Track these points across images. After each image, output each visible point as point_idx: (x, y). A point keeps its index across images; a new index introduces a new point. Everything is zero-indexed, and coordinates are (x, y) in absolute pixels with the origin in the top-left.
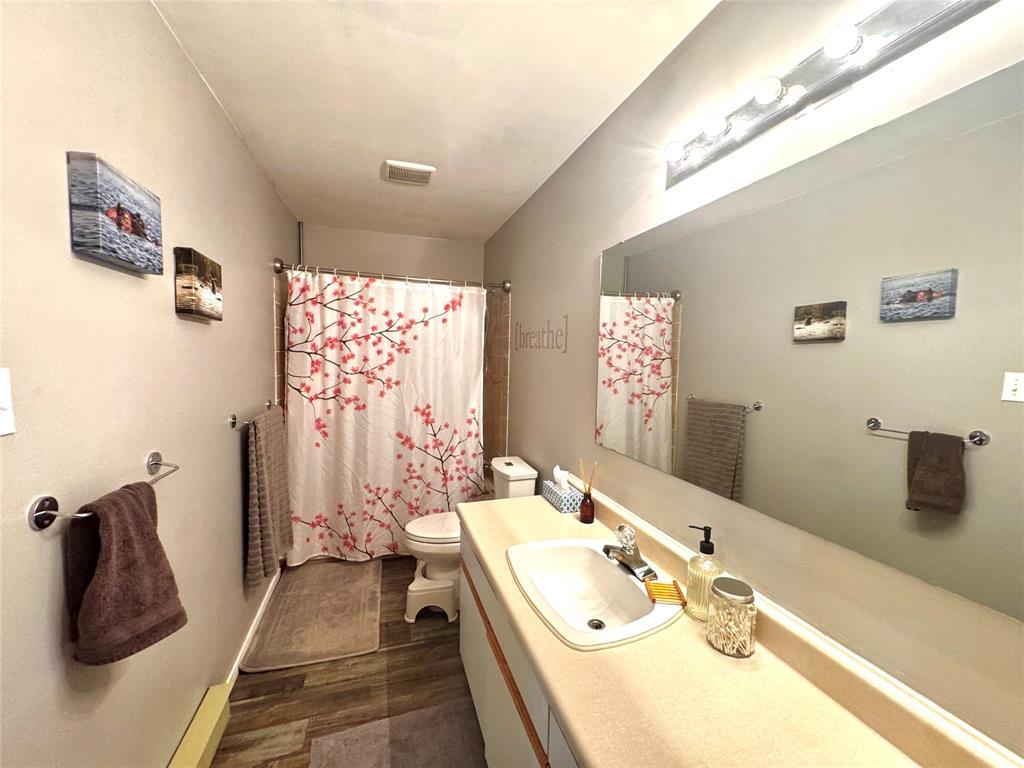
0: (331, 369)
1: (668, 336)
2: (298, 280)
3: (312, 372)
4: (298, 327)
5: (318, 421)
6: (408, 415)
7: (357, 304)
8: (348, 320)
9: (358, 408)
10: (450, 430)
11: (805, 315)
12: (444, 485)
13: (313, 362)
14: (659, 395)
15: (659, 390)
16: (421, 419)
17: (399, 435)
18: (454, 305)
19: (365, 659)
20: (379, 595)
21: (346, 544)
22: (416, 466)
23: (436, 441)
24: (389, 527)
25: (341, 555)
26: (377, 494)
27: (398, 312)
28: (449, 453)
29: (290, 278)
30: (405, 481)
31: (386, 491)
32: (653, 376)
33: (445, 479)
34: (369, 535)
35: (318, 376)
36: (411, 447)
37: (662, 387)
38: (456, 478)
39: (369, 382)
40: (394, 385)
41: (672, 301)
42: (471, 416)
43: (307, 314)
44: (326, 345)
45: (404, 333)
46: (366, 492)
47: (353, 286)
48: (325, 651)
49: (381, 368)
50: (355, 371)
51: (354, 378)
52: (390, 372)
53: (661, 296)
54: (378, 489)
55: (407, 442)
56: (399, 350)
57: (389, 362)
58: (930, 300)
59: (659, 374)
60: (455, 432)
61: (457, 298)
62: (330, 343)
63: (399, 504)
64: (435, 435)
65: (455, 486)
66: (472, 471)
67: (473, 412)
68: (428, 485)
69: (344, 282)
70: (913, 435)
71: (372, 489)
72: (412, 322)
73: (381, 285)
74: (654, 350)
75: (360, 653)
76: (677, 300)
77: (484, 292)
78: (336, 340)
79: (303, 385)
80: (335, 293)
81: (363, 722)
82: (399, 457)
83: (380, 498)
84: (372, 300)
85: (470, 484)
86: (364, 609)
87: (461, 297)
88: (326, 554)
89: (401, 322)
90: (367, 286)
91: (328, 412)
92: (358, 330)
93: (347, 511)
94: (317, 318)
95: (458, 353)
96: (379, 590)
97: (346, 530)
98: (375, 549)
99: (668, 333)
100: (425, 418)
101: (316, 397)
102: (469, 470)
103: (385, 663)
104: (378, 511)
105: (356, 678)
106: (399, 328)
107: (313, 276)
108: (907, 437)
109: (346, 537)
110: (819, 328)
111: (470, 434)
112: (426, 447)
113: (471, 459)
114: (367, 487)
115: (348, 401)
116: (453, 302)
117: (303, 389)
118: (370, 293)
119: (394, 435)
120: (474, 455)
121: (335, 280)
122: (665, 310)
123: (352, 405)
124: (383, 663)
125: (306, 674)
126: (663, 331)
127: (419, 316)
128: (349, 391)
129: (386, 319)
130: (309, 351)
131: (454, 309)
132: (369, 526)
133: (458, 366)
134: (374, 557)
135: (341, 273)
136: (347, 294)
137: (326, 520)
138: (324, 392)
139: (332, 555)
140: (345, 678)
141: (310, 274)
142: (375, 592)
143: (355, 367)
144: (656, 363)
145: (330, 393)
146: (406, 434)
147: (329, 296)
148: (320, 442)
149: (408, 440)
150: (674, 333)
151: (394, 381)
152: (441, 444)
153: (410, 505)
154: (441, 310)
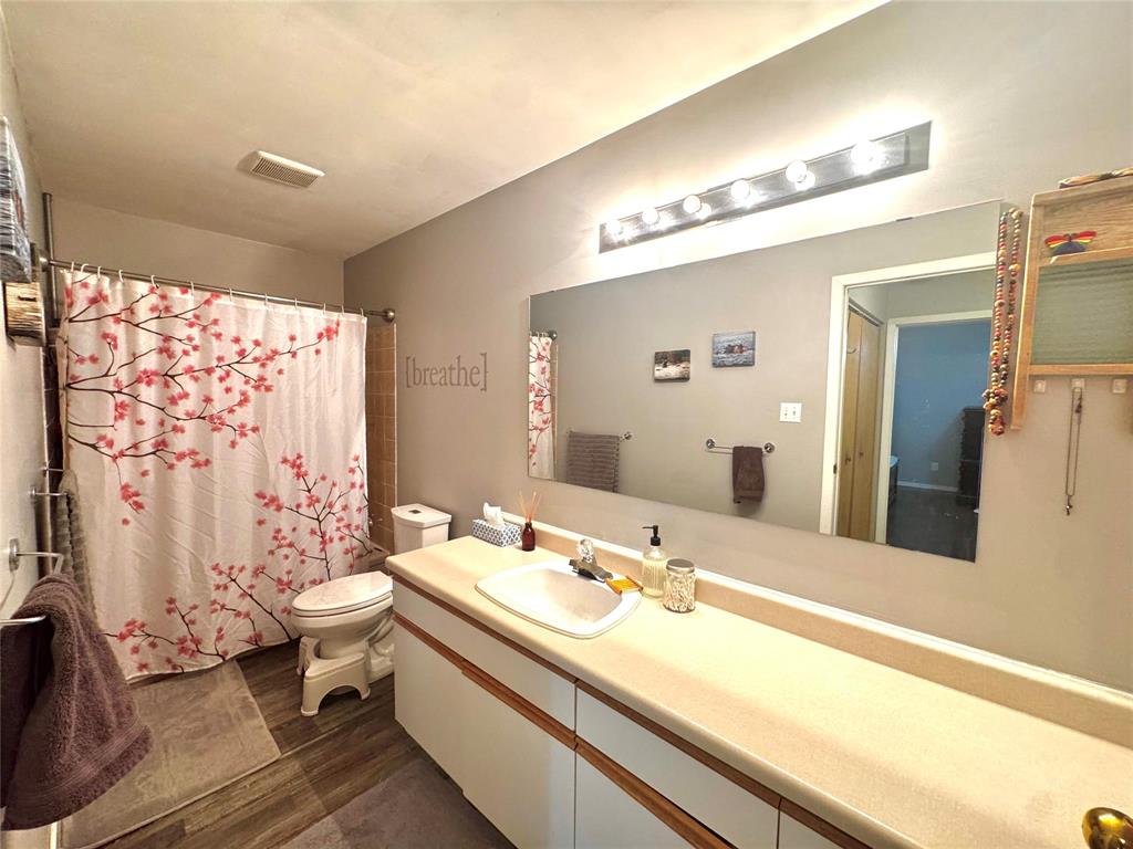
0: (149, 415)
1: (547, 375)
2: (85, 285)
3: (116, 419)
4: (86, 355)
5: (125, 488)
6: (272, 468)
7: (191, 325)
8: (177, 347)
9: (197, 465)
10: (329, 482)
11: (662, 359)
12: (323, 550)
13: (116, 405)
14: (541, 430)
15: (542, 426)
16: (290, 472)
17: (260, 495)
18: (329, 333)
19: (266, 772)
20: (252, 699)
21: (183, 650)
22: (286, 531)
23: (310, 498)
24: (247, 615)
25: (174, 667)
26: (229, 576)
27: (254, 338)
28: (327, 510)
29: (69, 281)
30: (271, 552)
31: (242, 569)
32: (536, 412)
33: (324, 542)
34: (220, 630)
35: (124, 425)
36: (279, 508)
37: (545, 422)
38: (336, 540)
39: (214, 430)
40: (250, 433)
41: (550, 340)
42: (353, 464)
43: (105, 336)
44: (139, 380)
45: (263, 365)
46: (214, 574)
47: (185, 301)
48: (202, 783)
49: (231, 411)
50: (190, 416)
51: (189, 426)
52: (245, 415)
53: (541, 335)
54: (231, 568)
55: (274, 502)
56: (257, 388)
57: (241, 404)
58: (741, 352)
59: (541, 410)
60: (334, 485)
61: (334, 326)
62: (147, 377)
63: (262, 582)
64: (309, 491)
65: (336, 549)
66: (357, 528)
67: (357, 459)
68: (302, 553)
69: (169, 295)
70: (735, 449)
71: (223, 570)
72: (275, 352)
73: (228, 303)
74: (537, 387)
75: (258, 768)
76: (553, 339)
77: (365, 320)
78: (155, 373)
79: (102, 438)
80: (153, 309)
81: (297, 833)
82: (261, 523)
83: (234, 580)
84: (215, 322)
85: (355, 543)
86: (239, 720)
87: (338, 325)
88: (146, 673)
89: (258, 352)
90: (208, 302)
91: (144, 474)
92: (194, 360)
93: (183, 605)
94: (122, 341)
95: (335, 390)
96: (248, 694)
97: (183, 631)
98: (230, 648)
99: (548, 370)
100: (295, 470)
101: (122, 454)
102: (353, 527)
103: (297, 766)
104: (231, 597)
105: (263, 796)
106: (256, 360)
107: (113, 282)
108: (731, 451)
109: (182, 641)
110: (673, 370)
111: (353, 485)
112: (298, 506)
113: (356, 514)
114: (215, 568)
115: (181, 457)
116: (328, 330)
117: (102, 444)
118: (213, 312)
119: (251, 494)
120: (359, 510)
121: (152, 291)
122: (544, 349)
123: (188, 461)
124: (295, 766)
125: (182, 820)
126: (544, 369)
127: (283, 345)
128: (181, 443)
129: (236, 348)
130: (112, 389)
131: (329, 338)
132: (220, 618)
133: (335, 408)
134: (227, 658)
135: (161, 282)
136: (176, 311)
137: (143, 625)
138: (135, 446)
139: (157, 672)
140: (247, 802)
141: (106, 280)
142: (247, 698)
143: (190, 410)
144: (538, 399)
145: (147, 447)
146: (270, 492)
147: (143, 312)
148: (129, 518)
149: (274, 500)
150: (552, 372)
151: (249, 426)
152: (318, 501)
153: (280, 581)
154: (313, 339)
